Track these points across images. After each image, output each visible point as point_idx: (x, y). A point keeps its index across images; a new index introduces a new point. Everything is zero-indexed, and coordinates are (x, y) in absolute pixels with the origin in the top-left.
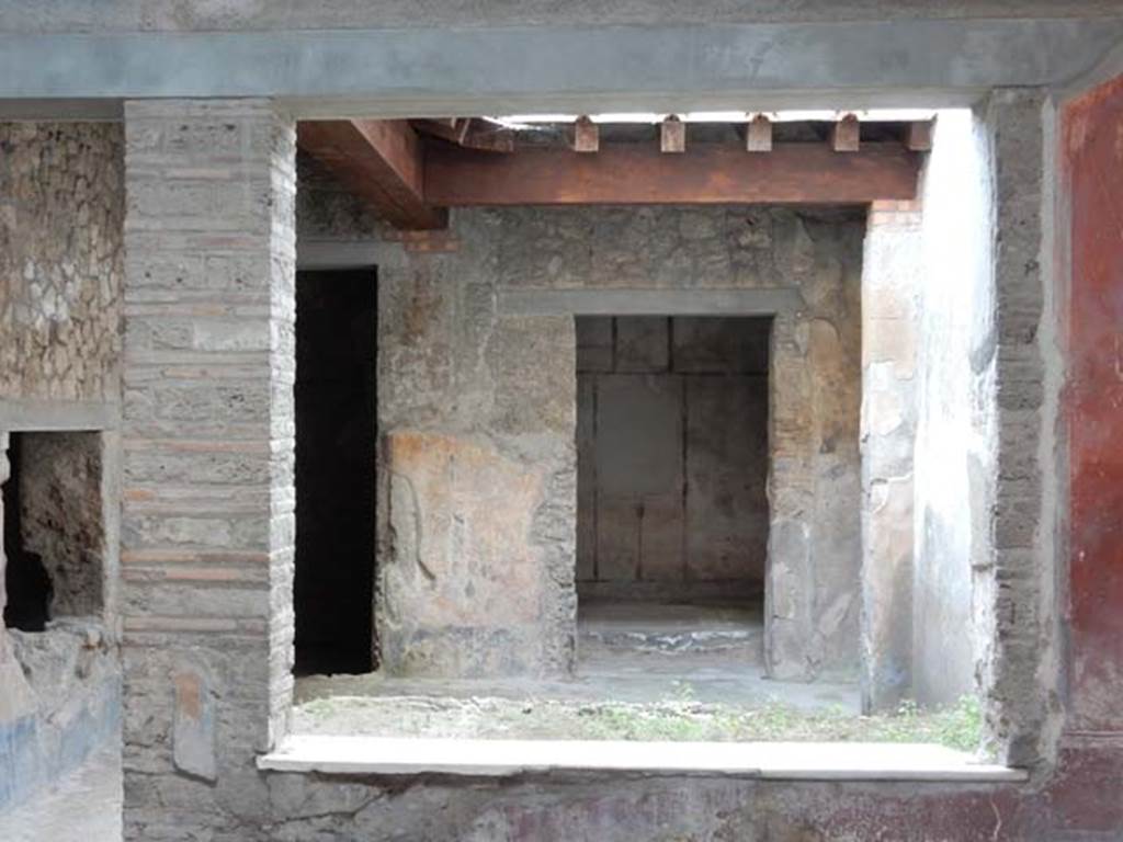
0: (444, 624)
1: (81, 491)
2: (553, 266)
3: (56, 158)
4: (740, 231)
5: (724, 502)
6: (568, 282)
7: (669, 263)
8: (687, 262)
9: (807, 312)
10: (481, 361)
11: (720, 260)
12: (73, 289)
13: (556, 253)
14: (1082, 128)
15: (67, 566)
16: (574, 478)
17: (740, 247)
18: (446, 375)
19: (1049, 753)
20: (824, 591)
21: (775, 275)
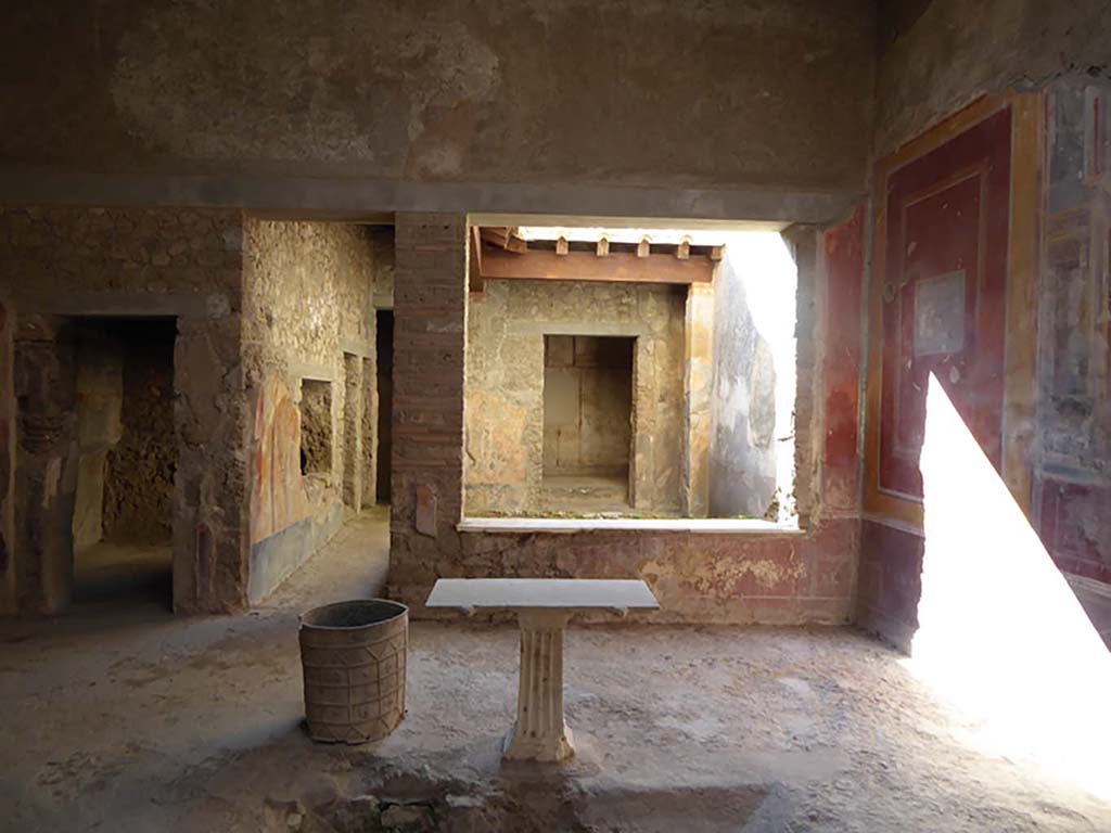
0: (480, 481)
1: (321, 411)
2: (534, 311)
3: (318, 248)
4: (622, 296)
5: (598, 429)
6: (540, 319)
7: (589, 311)
8: (597, 310)
9: (653, 335)
10: (498, 357)
11: (613, 310)
12: (323, 311)
13: (536, 304)
14: (834, 243)
15: (313, 448)
16: (542, 412)
17: (622, 304)
18: (481, 362)
19: (815, 521)
21: (639, 317)
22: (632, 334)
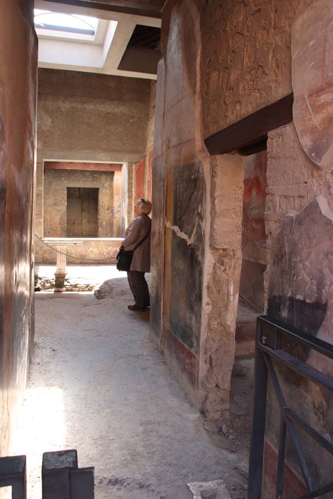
2: (63, 179)
4: (94, 175)
5: (89, 222)
6: (65, 182)
7: (82, 179)
8: (85, 179)
9: (105, 188)
10: (51, 195)
11: (91, 179)
13: (64, 177)
14: (137, 168)
16: (66, 214)
17: (94, 177)
20: (107, 233)
21: (100, 182)
22: (97, 187)
